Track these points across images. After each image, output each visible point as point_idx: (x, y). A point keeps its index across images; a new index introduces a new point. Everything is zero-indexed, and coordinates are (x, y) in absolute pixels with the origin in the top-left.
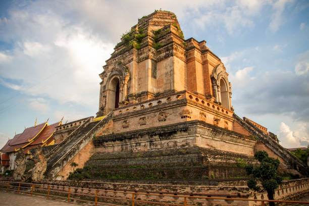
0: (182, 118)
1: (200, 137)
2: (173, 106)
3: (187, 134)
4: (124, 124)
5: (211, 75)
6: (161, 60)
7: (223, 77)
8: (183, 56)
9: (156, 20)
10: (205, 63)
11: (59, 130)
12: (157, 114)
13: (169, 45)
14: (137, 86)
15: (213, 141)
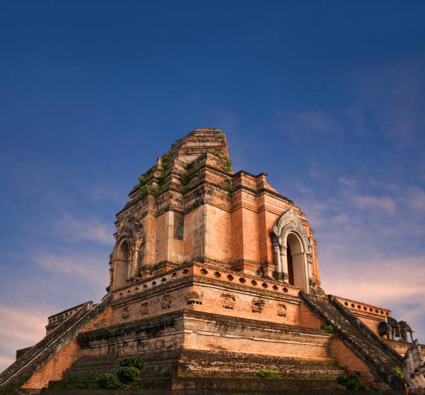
0: (188, 304)
1: (193, 334)
2: (178, 286)
3: (174, 329)
4: (125, 313)
5: (269, 230)
6: (189, 210)
7: (295, 230)
8: (224, 202)
9: (192, 144)
10: (260, 211)
11: (52, 321)
12: (161, 297)
13: (200, 187)
14: (153, 253)
15: (224, 340)
